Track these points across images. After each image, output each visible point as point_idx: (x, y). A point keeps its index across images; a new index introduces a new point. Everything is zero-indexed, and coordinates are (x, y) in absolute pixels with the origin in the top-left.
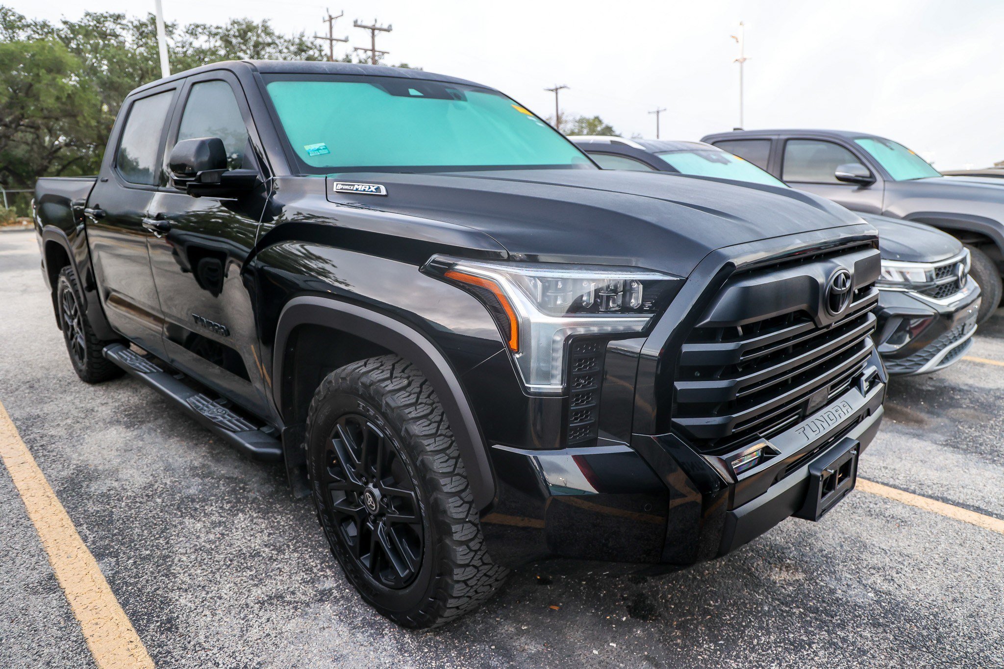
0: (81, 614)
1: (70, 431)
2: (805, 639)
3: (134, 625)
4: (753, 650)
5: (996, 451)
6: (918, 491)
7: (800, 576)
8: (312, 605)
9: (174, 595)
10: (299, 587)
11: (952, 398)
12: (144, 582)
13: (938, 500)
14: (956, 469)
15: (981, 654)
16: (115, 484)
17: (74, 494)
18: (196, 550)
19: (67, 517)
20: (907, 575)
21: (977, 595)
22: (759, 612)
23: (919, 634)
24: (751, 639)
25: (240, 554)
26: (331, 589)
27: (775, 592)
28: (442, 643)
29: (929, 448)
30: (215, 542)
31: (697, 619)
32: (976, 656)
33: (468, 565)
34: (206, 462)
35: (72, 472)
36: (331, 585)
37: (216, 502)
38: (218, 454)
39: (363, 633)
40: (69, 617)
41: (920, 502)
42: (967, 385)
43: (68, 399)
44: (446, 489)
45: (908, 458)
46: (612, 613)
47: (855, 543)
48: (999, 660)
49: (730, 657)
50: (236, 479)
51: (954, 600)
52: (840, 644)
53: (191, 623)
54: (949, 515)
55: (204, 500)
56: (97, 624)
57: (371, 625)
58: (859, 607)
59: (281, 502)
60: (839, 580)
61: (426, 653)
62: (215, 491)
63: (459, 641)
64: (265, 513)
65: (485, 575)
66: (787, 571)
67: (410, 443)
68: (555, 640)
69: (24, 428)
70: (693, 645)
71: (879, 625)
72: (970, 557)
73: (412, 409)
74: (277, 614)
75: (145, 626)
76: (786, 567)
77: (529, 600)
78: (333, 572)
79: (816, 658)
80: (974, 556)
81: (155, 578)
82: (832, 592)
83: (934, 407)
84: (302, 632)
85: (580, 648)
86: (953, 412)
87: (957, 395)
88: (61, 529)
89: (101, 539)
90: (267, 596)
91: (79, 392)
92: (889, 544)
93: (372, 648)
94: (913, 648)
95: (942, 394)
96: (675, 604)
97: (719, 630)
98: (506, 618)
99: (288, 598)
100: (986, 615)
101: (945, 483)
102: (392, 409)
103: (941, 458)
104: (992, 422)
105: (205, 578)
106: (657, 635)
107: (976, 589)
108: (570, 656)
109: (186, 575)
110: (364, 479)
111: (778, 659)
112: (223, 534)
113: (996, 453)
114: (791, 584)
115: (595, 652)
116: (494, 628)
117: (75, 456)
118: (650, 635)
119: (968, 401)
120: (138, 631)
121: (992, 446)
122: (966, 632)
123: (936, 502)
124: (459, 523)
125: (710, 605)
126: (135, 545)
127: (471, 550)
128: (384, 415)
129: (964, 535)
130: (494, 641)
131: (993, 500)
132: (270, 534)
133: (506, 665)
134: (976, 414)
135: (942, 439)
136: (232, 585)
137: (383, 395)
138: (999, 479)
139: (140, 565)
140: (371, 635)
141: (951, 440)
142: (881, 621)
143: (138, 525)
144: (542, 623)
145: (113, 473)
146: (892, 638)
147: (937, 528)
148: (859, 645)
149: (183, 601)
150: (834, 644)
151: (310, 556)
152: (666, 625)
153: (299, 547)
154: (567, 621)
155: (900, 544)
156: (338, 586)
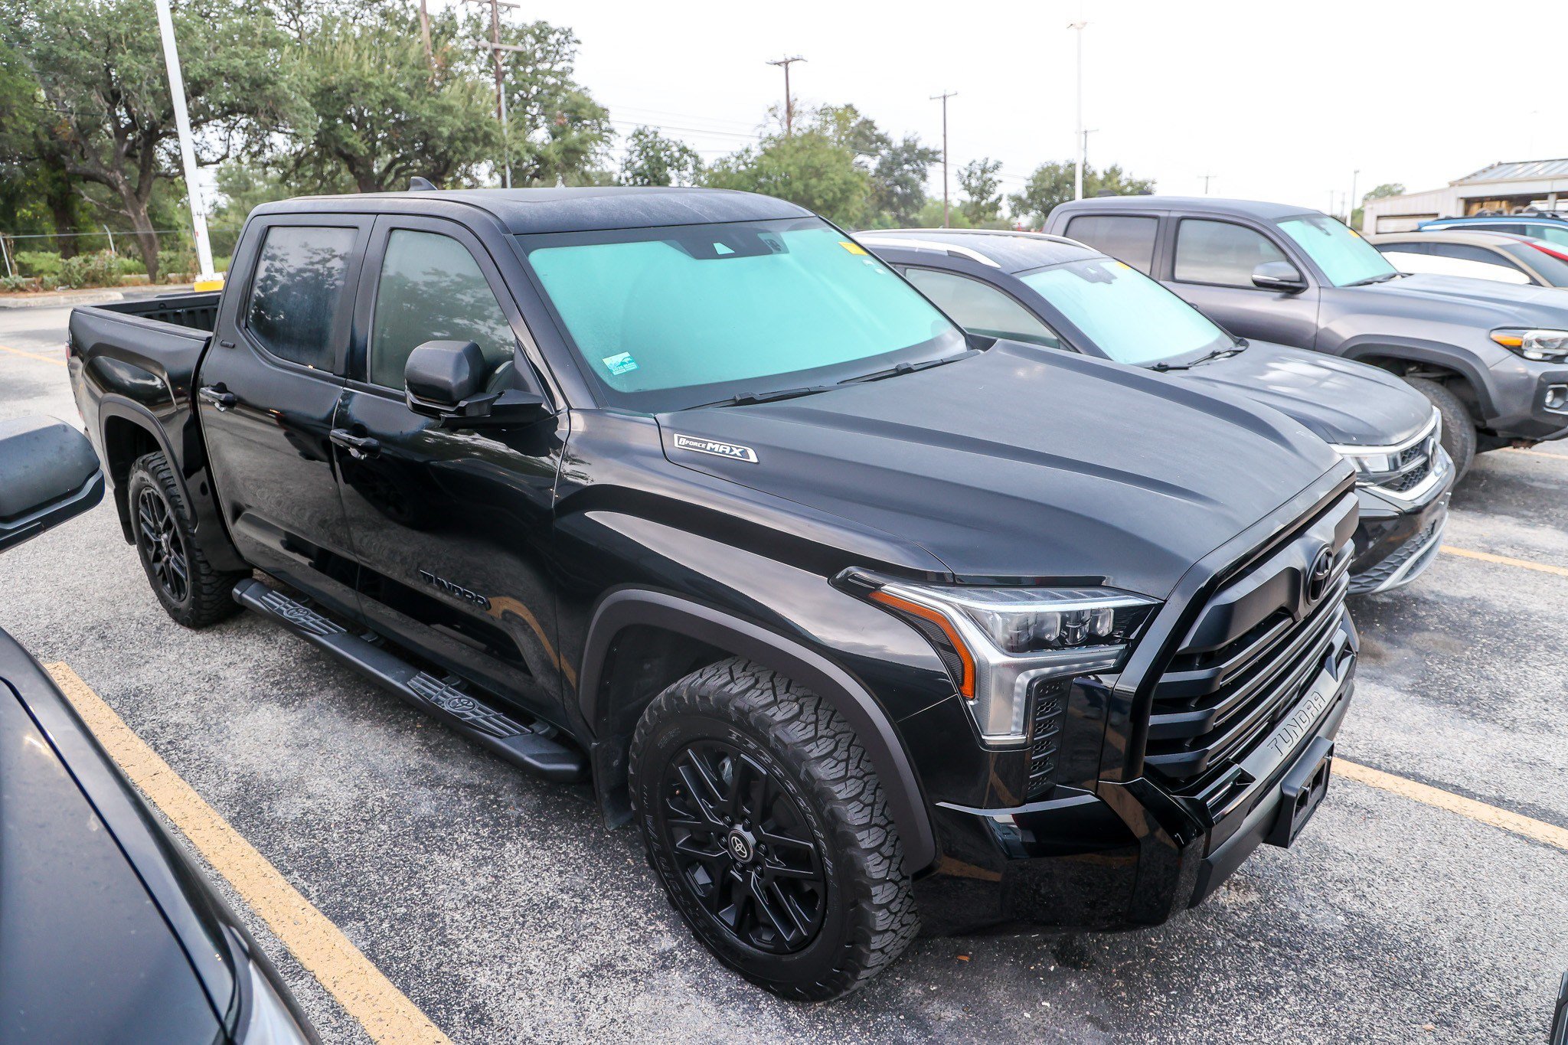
0: (353, 1009)
1: (200, 715)
2: (1271, 982)
3: (431, 1018)
4: (1212, 1001)
5: (1475, 700)
6: (1384, 766)
7: (1254, 897)
8: (656, 975)
9: (466, 972)
10: (629, 950)
11: (1415, 616)
12: (418, 956)
13: (1409, 778)
14: (1427, 729)
15: (1473, 989)
16: (309, 803)
17: (256, 822)
18: (469, 903)
19: (264, 860)
20: (1381, 888)
21: (1464, 911)
22: (1211, 949)
23: (1401, 967)
24: (1207, 985)
25: (532, 906)
26: (671, 951)
27: (1226, 921)
28: (838, 1016)
29: (1392, 698)
30: (490, 890)
31: (1139, 963)
32: (1467, 992)
33: (886, 931)
34: (425, 761)
35: (235, 786)
36: (671, 944)
37: (467, 826)
38: (437, 745)
39: (733, 1009)
40: (339, 1013)
41: (1388, 781)
42: (1433, 592)
43: (172, 657)
44: (864, 845)
45: (1367, 715)
46: (1035, 961)
47: (1314, 847)
48: (1491, 995)
49: (1187, 1011)
50: (480, 786)
51: (1438, 920)
52: (1312, 986)
53: (506, 1010)
54: (1425, 800)
55: (448, 824)
56: (381, 1020)
57: (742, 997)
58: (1329, 935)
59: (557, 820)
60: (1301, 899)
61: (822, 1030)
62: (458, 809)
63: (858, 1012)
64: (542, 838)
65: (902, 937)
66: (1237, 890)
67: (813, 789)
68: (975, 1002)
69: (128, 712)
70: (1141, 1000)
71: (1355, 958)
72: (1452, 860)
73: (812, 746)
74: (616, 989)
75: (447, 1019)
76: (1235, 885)
77: (930, 950)
78: (666, 925)
79: (1287, 1007)
80: (1458, 857)
81: (430, 948)
82: (1294, 916)
83: (1392, 630)
84: (656, 1014)
85: (1008, 1011)
86: (1417, 638)
87: (1422, 609)
88: (263, 880)
89: (329, 892)
90: (591, 965)
91: (181, 644)
92: (1355, 846)
93: (752, 1029)
94: (1395, 986)
95: (1401, 609)
96: (1110, 945)
97: (1168, 978)
98: (908, 976)
99: (620, 967)
100: (1475, 937)
101: (1416, 752)
102: (785, 745)
103: (1408, 712)
104: (1468, 653)
105: (498, 944)
106: (1096, 988)
107: (1461, 904)
108: (997, 1022)
109: (471, 941)
110: (728, 818)
111: (1242, 1010)
112: (496, 877)
113: (1475, 703)
114: (1244, 909)
115: (1027, 1015)
116: (897, 991)
117: (227, 758)
118: (1088, 989)
119: (1435, 619)
120: (440, 1026)
121: (1470, 692)
122: (1454, 962)
123: (1407, 781)
124: (879, 884)
125: (1152, 944)
126: (381, 900)
127: (891, 913)
128: (774, 752)
129: (1444, 828)
130: (900, 1009)
131: (1476, 774)
132: (561, 872)
133: (923, 1039)
134: (1447, 640)
135: (1407, 682)
136: (539, 952)
137: (770, 726)
138: (1481, 743)
139: (401, 929)
140: (745, 1011)
141: (1418, 684)
142: (1356, 952)
143: (371, 869)
144: (954, 980)
145: (297, 785)
146: (1370, 974)
147: (1411, 819)
148: (1334, 986)
149: (482, 980)
150: (1306, 986)
151: (627, 903)
152: (1104, 974)
153: (608, 890)
154: (984, 976)
155: (1369, 845)
156: (680, 945)
